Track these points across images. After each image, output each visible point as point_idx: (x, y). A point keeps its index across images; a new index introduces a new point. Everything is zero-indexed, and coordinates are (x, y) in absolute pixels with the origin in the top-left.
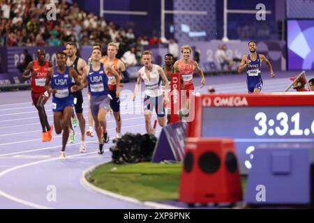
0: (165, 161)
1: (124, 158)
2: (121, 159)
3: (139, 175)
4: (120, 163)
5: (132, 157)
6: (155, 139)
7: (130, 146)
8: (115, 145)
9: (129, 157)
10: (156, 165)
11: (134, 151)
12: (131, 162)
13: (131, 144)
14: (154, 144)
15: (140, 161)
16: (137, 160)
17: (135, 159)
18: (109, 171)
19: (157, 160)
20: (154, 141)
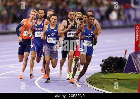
0: (131, 72)
1: (108, 70)
2: (106, 71)
3: (117, 79)
4: (106, 73)
5: (113, 70)
6: (126, 60)
7: (111, 64)
8: (103, 63)
9: (111, 70)
10: (126, 74)
11: (113, 66)
12: (112, 72)
13: (112, 62)
14: (125, 63)
15: (117, 72)
16: (115, 71)
17: (114, 71)
18: (99, 77)
19: (127, 72)
20: (125, 61)
